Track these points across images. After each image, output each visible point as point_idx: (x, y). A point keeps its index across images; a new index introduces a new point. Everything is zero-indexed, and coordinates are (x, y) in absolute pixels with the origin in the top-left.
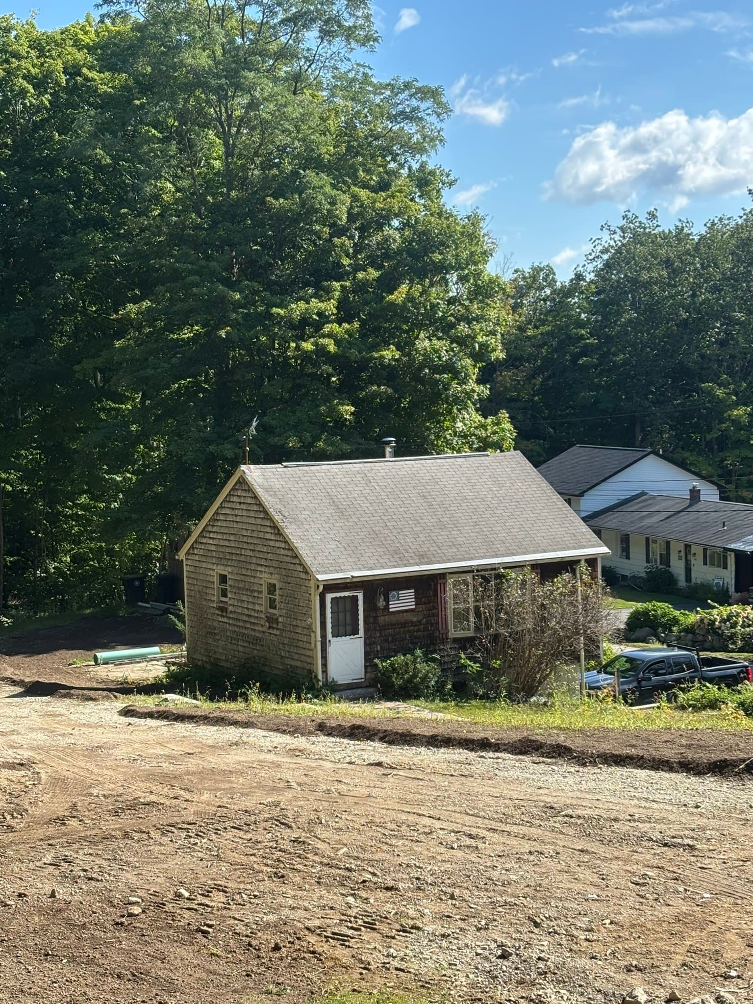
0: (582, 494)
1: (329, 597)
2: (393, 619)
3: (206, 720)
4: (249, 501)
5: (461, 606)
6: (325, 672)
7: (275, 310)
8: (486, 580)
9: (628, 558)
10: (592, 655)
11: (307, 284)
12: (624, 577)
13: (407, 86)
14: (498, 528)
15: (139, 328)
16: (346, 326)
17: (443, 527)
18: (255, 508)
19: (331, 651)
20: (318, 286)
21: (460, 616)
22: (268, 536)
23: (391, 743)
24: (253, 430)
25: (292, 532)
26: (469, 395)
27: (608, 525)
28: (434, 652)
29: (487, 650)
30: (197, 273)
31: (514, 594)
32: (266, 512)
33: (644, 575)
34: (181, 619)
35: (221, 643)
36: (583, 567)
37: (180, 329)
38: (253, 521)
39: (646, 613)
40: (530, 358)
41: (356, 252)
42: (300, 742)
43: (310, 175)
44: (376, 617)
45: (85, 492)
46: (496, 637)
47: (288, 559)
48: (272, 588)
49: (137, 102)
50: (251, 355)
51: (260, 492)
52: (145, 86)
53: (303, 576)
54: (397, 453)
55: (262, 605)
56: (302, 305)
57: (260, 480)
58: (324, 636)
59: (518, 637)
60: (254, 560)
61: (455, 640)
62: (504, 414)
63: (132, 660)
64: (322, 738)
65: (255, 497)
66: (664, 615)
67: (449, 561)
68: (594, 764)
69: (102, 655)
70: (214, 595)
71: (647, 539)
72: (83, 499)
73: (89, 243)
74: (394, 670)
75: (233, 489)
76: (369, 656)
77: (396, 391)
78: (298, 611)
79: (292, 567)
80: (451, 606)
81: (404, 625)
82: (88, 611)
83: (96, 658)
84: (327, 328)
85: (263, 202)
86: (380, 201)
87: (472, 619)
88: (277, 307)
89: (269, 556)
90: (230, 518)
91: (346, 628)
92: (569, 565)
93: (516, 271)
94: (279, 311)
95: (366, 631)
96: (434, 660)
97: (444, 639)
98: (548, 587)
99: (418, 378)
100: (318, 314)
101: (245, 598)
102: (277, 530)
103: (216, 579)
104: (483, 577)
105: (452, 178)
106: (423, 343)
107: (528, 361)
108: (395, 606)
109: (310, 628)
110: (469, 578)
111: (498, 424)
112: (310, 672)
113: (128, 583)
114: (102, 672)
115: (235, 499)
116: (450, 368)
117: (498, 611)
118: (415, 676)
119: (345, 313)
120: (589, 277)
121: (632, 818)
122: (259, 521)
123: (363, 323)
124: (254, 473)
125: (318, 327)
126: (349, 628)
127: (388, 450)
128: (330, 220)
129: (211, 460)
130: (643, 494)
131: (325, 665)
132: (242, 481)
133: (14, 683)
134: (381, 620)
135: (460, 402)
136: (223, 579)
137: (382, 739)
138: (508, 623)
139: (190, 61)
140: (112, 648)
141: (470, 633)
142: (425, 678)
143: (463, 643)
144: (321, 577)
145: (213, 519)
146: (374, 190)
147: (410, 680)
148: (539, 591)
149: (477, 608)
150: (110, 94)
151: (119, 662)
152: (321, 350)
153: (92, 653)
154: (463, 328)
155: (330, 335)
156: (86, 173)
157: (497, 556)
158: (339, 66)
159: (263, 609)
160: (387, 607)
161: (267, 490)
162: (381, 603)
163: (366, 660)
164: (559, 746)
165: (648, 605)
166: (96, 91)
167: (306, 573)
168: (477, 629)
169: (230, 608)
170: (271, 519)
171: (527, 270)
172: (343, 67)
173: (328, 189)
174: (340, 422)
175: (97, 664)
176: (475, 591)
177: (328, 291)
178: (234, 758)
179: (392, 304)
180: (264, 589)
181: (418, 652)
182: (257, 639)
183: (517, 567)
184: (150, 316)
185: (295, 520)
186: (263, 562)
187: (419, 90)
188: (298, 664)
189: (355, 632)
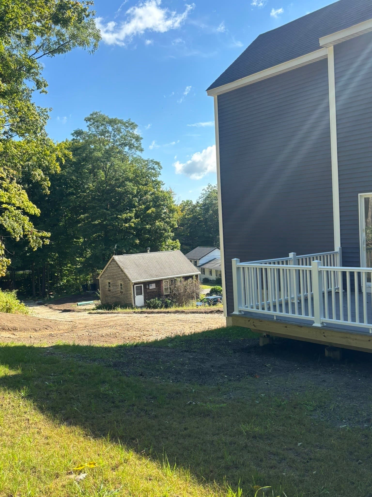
0: (200, 259)
1: (135, 286)
2: (150, 291)
3: (108, 313)
4: (115, 264)
5: (166, 287)
6: (135, 304)
7: (118, 216)
8: (172, 281)
9: (211, 275)
10: (197, 298)
11: (127, 209)
12: (211, 280)
13: (152, 161)
14: (175, 268)
15: (84, 221)
16: (137, 220)
17: (162, 269)
18: (117, 266)
19: (136, 299)
20: (129, 210)
21: (166, 289)
22: (120, 272)
23: (149, 314)
24: (115, 247)
25: (126, 271)
26: (169, 236)
27: (206, 267)
28: (160, 298)
29: (173, 297)
30: (99, 207)
31: (178, 284)
32: (119, 267)
33: (215, 279)
34: (99, 293)
35: (109, 299)
36: (194, 277)
37: (95, 221)
38: (116, 269)
39: (214, 289)
40: (187, 224)
41: (139, 201)
42: (130, 315)
43: (127, 183)
44: (146, 290)
45: (69, 263)
46: (175, 294)
47: (125, 278)
48: (121, 285)
49: (82, 164)
50: (113, 227)
51: (118, 262)
52: (84, 160)
53: (129, 281)
54: (151, 251)
55: (119, 289)
56: (125, 215)
57: (118, 259)
58: (134, 295)
59: (179, 294)
60: (117, 278)
61: (165, 295)
62: (178, 240)
63: (87, 304)
64: (134, 314)
65: (117, 263)
66: (219, 289)
67: (163, 277)
68: (189, 314)
69: (79, 303)
70: (107, 287)
71: (216, 270)
72: (69, 265)
73: (70, 199)
74: (151, 303)
75: (111, 261)
76: (145, 300)
77: (150, 236)
78: (128, 290)
79: (126, 279)
80: (164, 287)
81: (153, 292)
82: (73, 294)
83: (77, 304)
84: (132, 220)
85: (115, 189)
86: (145, 188)
87: (169, 290)
88: (119, 215)
89: (121, 277)
90: (111, 268)
91: (139, 293)
92: (191, 277)
93: (183, 201)
94: (120, 216)
95: (144, 294)
96: (160, 300)
97: (163, 295)
98: (186, 282)
99: (156, 232)
100: (130, 217)
101: (115, 287)
102: (122, 271)
103: (108, 283)
104: (171, 280)
105: (163, 183)
106: (157, 223)
107: (186, 224)
108: (151, 288)
109: (131, 294)
110: (168, 280)
111: (176, 242)
112: (131, 304)
113: (83, 286)
114: (79, 307)
115: (112, 264)
116: (164, 229)
117: (175, 288)
118: (156, 304)
119: (137, 216)
120: (201, 202)
121: (192, 320)
122: (118, 269)
123: (141, 219)
124: (116, 257)
125: (130, 220)
126: (140, 293)
127: (148, 250)
128: (132, 194)
129: (104, 255)
130: (215, 259)
131: (134, 302)
132: (113, 260)
133: (59, 310)
134: (148, 291)
135: (167, 237)
136: (109, 283)
137: (147, 313)
138: (178, 290)
139: (96, 155)
140: (81, 302)
141: (169, 293)
142: (158, 304)
143: (167, 296)
144: (133, 281)
145: (106, 269)
146: (143, 185)
147: (155, 305)
148: (185, 283)
149: (170, 287)
150: (76, 162)
151: (84, 305)
152: (130, 226)
153: (77, 303)
154: (167, 220)
155: (133, 222)
156: (68, 181)
157: (174, 275)
158: (133, 155)
159: (119, 290)
160: (149, 288)
161: (119, 261)
162: (148, 287)
163: (144, 301)
164: (182, 311)
165: (215, 287)
166: (71, 161)
167: (130, 281)
168: (170, 292)
169: (111, 290)
170: (121, 268)
171: (186, 201)
172: (135, 156)
173: (132, 186)
174: (136, 244)
175: (78, 305)
176: (169, 283)
177: (132, 211)
178: (116, 318)
179: (148, 213)
180: (120, 285)
181: (157, 298)
182: (118, 297)
183: (180, 277)
184: (87, 218)
185: (126, 268)
186: (119, 279)
187: (155, 162)
188: (128, 302)
189: (141, 294)
